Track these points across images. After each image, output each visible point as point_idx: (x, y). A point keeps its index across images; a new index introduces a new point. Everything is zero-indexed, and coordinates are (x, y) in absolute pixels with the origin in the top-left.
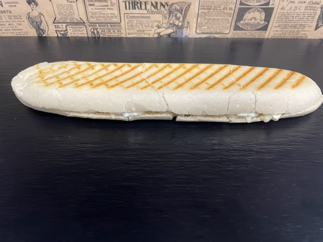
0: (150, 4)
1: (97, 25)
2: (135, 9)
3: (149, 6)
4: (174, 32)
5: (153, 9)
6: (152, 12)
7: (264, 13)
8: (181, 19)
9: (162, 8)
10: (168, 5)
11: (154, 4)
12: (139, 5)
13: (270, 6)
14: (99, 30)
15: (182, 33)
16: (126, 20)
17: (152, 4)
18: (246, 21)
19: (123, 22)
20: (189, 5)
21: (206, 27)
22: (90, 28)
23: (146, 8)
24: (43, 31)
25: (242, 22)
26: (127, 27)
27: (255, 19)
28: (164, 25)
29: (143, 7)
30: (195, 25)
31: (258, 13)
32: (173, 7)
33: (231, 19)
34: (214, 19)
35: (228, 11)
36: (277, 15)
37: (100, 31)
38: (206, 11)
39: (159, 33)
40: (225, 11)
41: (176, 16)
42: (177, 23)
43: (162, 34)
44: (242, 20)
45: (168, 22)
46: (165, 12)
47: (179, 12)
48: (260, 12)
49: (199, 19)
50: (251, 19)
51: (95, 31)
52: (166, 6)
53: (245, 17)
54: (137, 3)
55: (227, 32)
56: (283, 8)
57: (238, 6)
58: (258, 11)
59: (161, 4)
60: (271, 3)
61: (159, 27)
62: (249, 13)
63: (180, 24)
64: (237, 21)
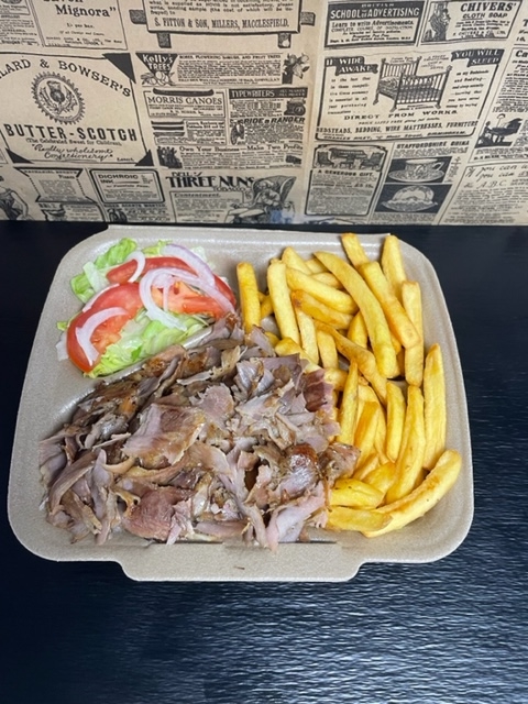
0: (218, 179)
1: (120, 205)
2: (190, 186)
3: (216, 182)
4: (264, 213)
5: (223, 185)
6: (223, 189)
7: (432, 193)
8: (278, 198)
9: (241, 184)
10: (252, 181)
11: (226, 179)
12: (197, 181)
13: (443, 183)
14: (123, 210)
15: (280, 215)
16: (174, 199)
17: (222, 179)
18: (399, 201)
19: (168, 202)
20: (292, 181)
21: (324, 207)
22: (106, 209)
23: (210, 185)
24: (19, 212)
25: (390, 202)
26: (175, 207)
27: (416, 199)
28: (246, 205)
29: (206, 182)
30: (303, 205)
31: (421, 192)
32: (263, 184)
33: (369, 198)
34: (338, 198)
35: (364, 188)
36: (457, 194)
37: (126, 212)
38: (324, 187)
39: (236, 215)
40: (359, 188)
41: (267, 195)
42: (270, 202)
43: (241, 216)
44: (391, 199)
45: (253, 202)
46: (248, 189)
47: (273, 189)
48: (425, 191)
49: (311, 197)
50: (408, 199)
51: (117, 213)
52: (249, 183)
53: (397, 195)
54: (194, 179)
55: (364, 213)
56: (468, 186)
57: (383, 183)
58: (421, 189)
59: (239, 180)
60: (445, 179)
61: (236, 207)
62: (404, 191)
63: (275, 204)
64: (380, 201)
